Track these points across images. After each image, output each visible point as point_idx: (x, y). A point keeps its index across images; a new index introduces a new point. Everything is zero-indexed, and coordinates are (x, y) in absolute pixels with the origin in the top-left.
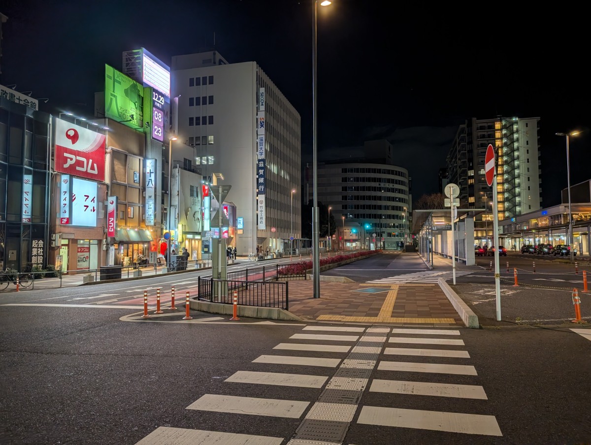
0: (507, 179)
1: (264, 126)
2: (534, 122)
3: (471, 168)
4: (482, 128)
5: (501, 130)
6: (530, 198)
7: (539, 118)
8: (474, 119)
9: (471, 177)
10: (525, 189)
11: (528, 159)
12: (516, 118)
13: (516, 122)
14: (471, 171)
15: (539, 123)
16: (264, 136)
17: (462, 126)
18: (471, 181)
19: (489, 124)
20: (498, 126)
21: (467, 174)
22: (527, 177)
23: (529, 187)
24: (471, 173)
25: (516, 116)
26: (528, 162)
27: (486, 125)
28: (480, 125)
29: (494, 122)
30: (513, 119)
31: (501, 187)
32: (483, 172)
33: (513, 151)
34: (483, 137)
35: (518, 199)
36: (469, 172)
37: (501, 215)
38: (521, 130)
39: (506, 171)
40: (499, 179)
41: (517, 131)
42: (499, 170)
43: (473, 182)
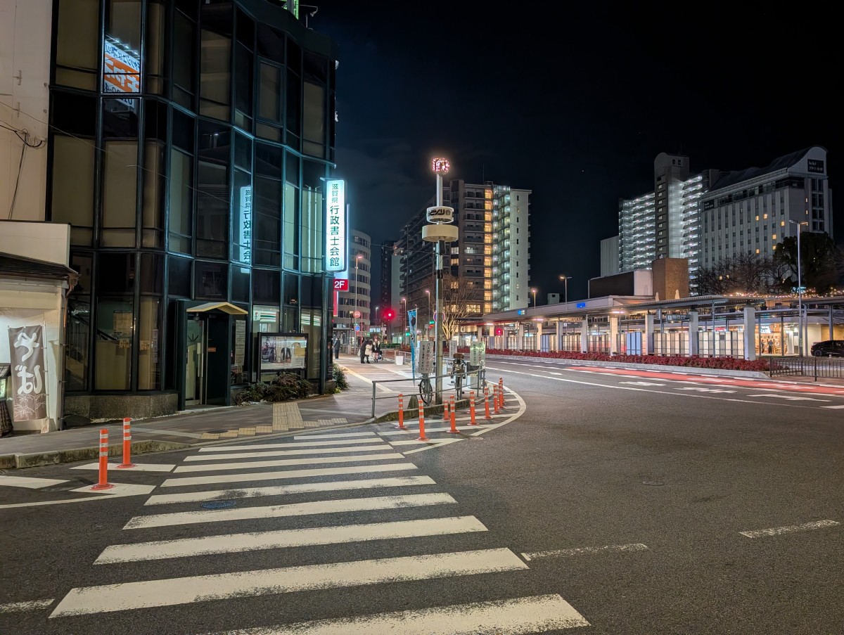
0: (496, 262)
2: (525, 194)
3: (455, 245)
4: (470, 194)
5: (492, 200)
6: (517, 288)
7: (530, 192)
8: (461, 182)
9: (455, 256)
10: (513, 276)
11: (517, 240)
12: (507, 187)
13: (508, 193)
14: (455, 248)
15: (530, 197)
18: (455, 262)
19: (478, 191)
20: (488, 195)
21: (449, 251)
22: (516, 261)
23: (517, 274)
24: (455, 251)
25: (508, 185)
26: (518, 243)
27: (475, 192)
28: (467, 190)
29: (484, 189)
30: (505, 189)
31: (489, 272)
32: (469, 251)
33: (504, 228)
34: (471, 206)
35: (506, 288)
36: (452, 249)
37: (487, 306)
38: (513, 204)
39: (496, 252)
40: (487, 262)
41: (509, 204)
42: (487, 250)
43: (458, 262)
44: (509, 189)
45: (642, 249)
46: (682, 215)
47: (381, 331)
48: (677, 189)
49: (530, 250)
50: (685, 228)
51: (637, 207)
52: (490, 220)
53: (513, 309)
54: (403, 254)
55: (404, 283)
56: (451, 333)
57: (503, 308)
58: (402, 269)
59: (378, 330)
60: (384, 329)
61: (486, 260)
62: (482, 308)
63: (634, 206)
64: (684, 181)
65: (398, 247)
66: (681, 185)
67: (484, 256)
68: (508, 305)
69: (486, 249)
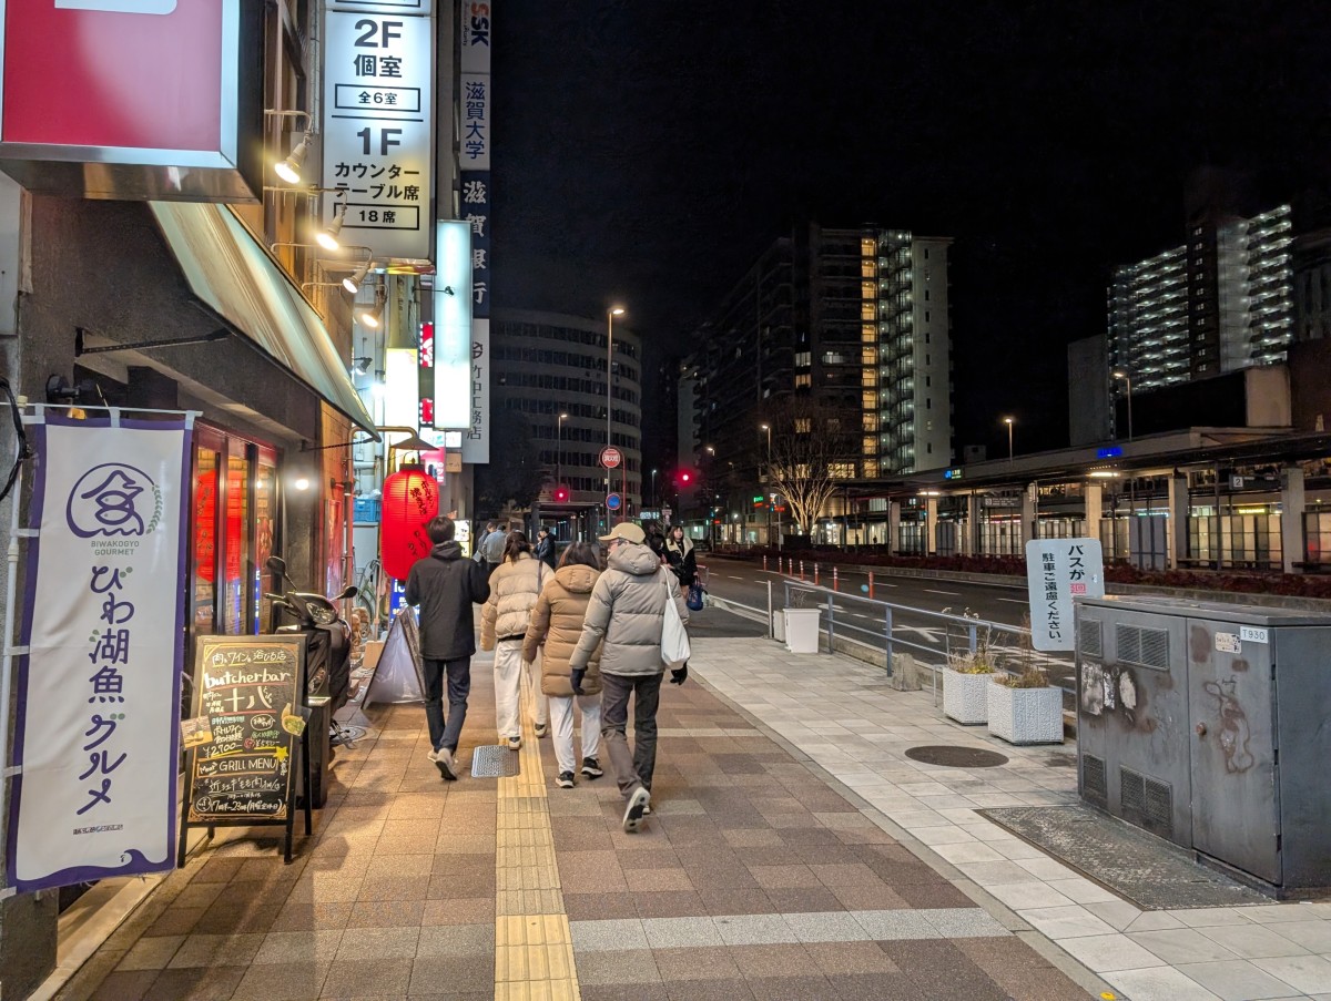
0: (886, 379)
1: (488, 38)
2: (942, 245)
3: (802, 348)
4: (831, 249)
5: (875, 258)
6: (929, 428)
7: (950, 240)
8: (814, 226)
9: (804, 371)
10: (920, 405)
11: (928, 335)
12: (905, 233)
13: (908, 244)
14: (804, 354)
15: (949, 250)
16: (486, 81)
17: (782, 241)
18: (802, 380)
19: (848, 242)
20: (868, 248)
21: (792, 360)
22: (925, 375)
23: (929, 401)
24: (804, 359)
25: (906, 229)
26: (928, 341)
27: (841, 244)
28: (826, 241)
29: (860, 238)
30: (900, 237)
31: (873, 398)
32: (831, 358)
33: (900, 311)
34: (833, 271)
35: (907, 429)
36: (798, 356)
37: (869, 466)
38: (916, 264)
39: (885, 359)
40: (869, 378)
41: (909, 265)
42: (868, 357)
43: (809, 381)
44: (908, 237)
45: (1155, 356)
46: (1244, 285)
47: (662, 517)
48: (1236, 233)
49: (952, 355)
50: (1253, 309)
51: (1146, 277)
52: (872, 297)
53: (920, 470)
54: (698, 378)
55: (700, 430)
56: (810, 518)
57: (901, 468)
58: (697, 404)
59: (656, 515)
60: (667, 513)
61: (865, 375)
62: (859, 470)
63: (1140, 274)
64: (1249, 218)
65: (690, 367)
66: (1242, 225)
67: (861, 367)
68: (911, 462)
69: (865, 353)
